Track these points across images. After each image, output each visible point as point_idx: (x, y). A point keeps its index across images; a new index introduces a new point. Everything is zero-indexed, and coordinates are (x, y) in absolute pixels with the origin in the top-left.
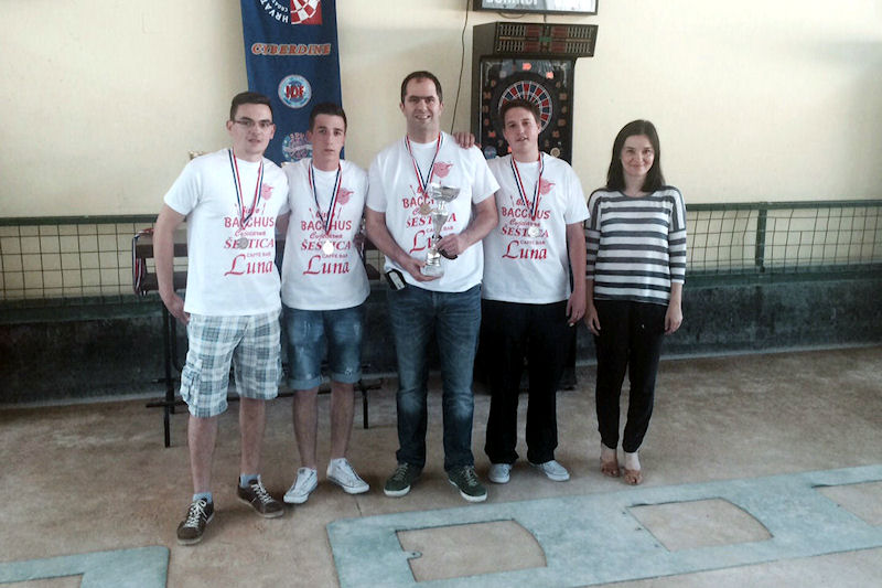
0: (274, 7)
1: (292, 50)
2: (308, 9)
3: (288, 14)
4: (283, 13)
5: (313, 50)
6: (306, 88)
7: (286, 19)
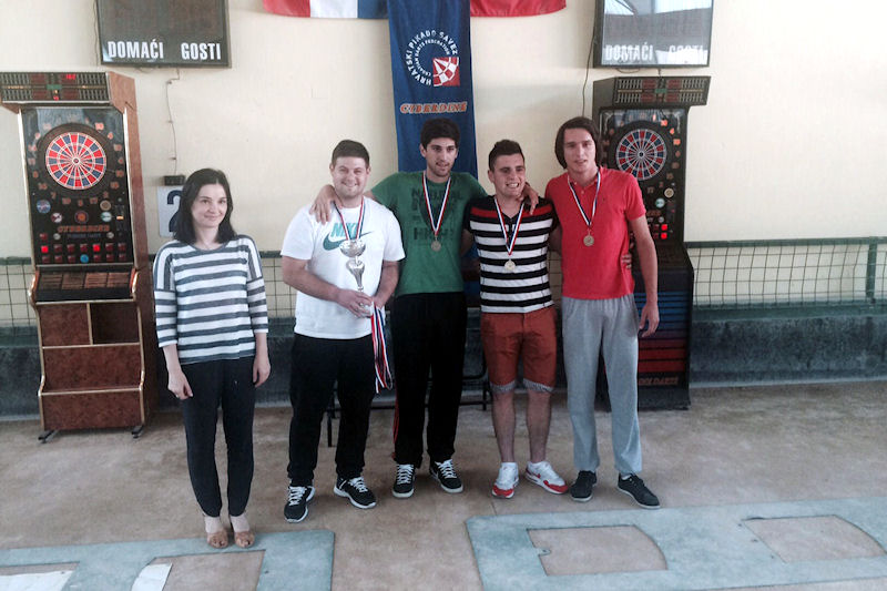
0: (419, 73)
1: (434, 108)
2: (448, 73)
3: (431, 78)
4: (427, 77)
5: (452, 108)
7: (429, 82)
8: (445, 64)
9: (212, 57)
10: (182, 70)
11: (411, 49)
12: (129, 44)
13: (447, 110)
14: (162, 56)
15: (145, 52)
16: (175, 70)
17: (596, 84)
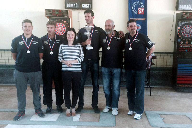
0: (135, 11)
1: (138, 19)
2: (141, 11)
3: (137, 12)
4: (136, 12)
5: (142, 19)
6: (140, 27)
7: (137, 13)
8: (141, 9)
9: (89, 7)
10: (82, 10)
11: (133, 6)
12: (71, 4)
13: (141, 20)
14: (78, 7)
15: (75, 6)
16: (80, 10)
17: (177, 14)
